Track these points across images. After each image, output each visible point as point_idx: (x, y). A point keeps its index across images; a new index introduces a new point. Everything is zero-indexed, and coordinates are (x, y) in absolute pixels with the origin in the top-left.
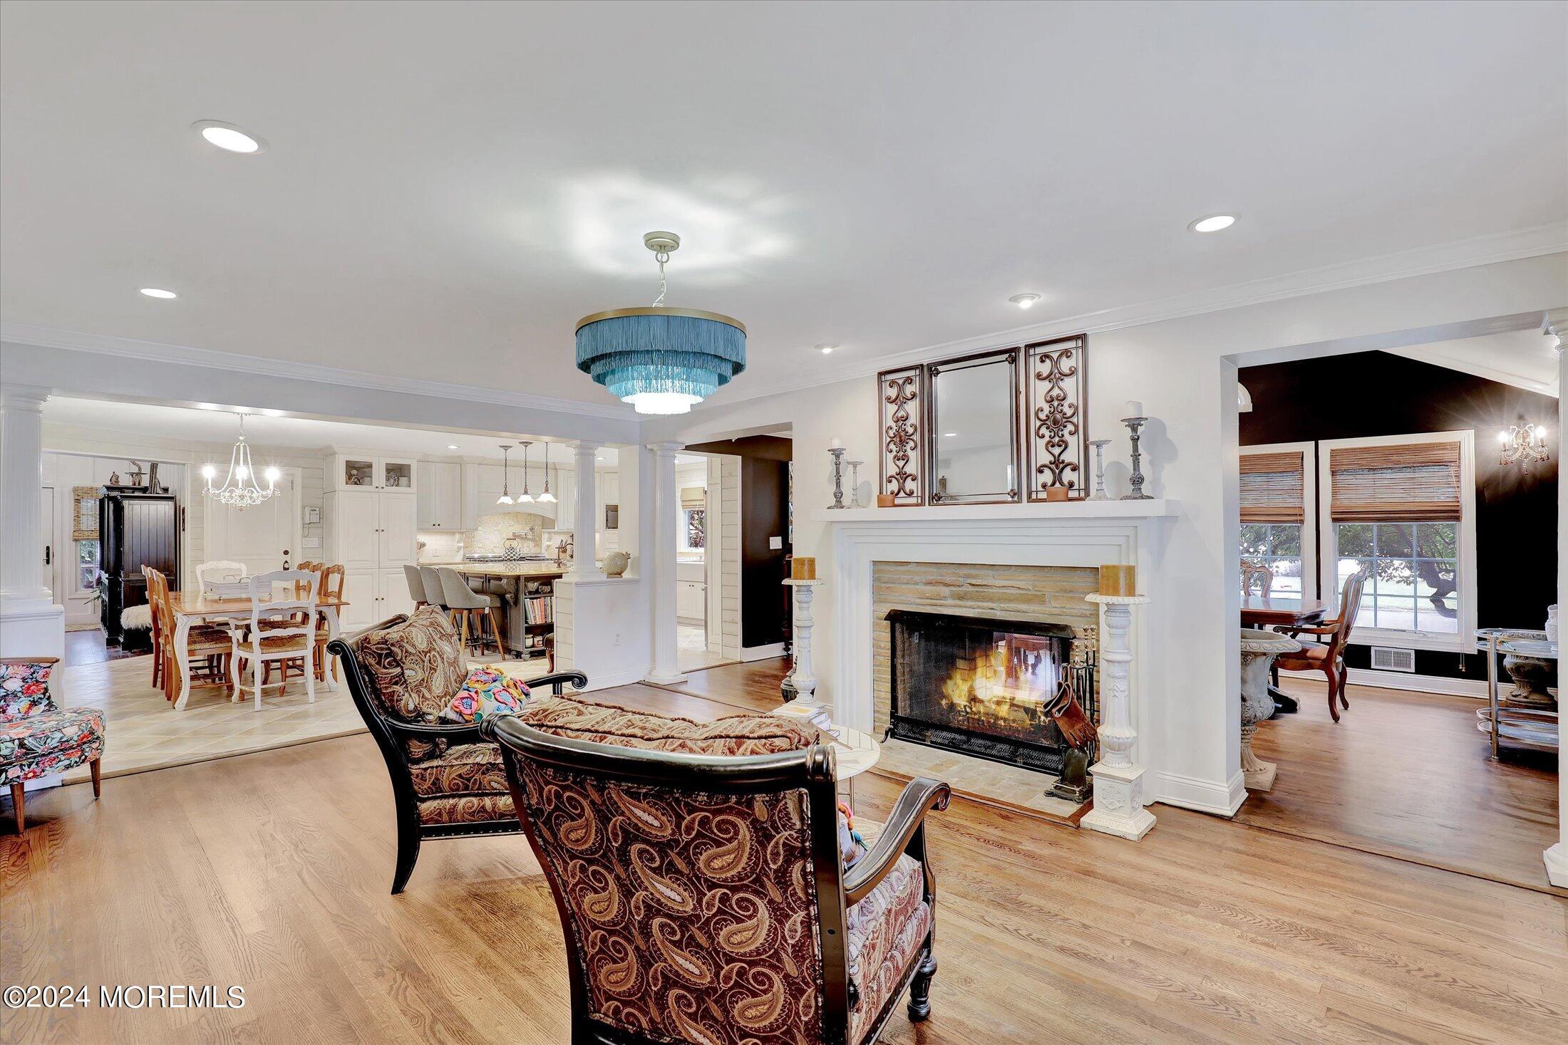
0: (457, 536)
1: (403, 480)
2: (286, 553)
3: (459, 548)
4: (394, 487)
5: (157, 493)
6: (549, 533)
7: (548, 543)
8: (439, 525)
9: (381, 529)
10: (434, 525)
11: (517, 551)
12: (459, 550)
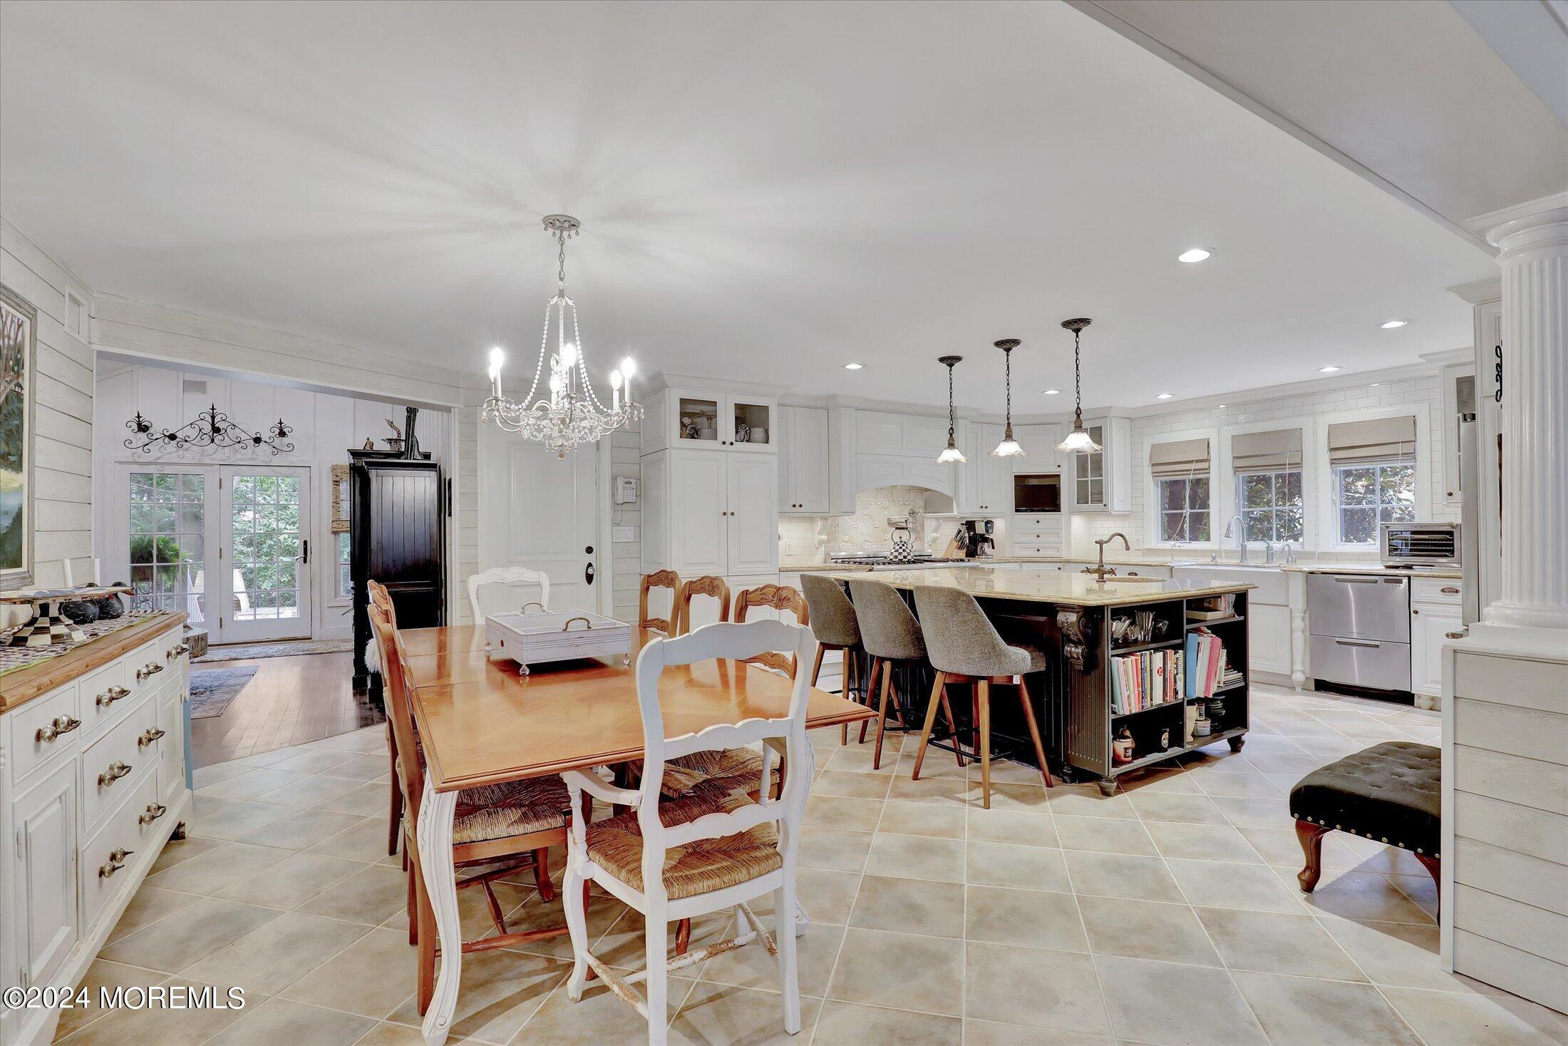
0: (819, 525)
1: (759, 432)
2: (589, 550)
3: (821, 542)
4: (745, 443)
5: (414, 459)
6: (937, 519)
7: (934, 535)
8: (801, 506)
9: (730, 512)
10: (794, 506)
11: (910, 547)
12: (821, 545)
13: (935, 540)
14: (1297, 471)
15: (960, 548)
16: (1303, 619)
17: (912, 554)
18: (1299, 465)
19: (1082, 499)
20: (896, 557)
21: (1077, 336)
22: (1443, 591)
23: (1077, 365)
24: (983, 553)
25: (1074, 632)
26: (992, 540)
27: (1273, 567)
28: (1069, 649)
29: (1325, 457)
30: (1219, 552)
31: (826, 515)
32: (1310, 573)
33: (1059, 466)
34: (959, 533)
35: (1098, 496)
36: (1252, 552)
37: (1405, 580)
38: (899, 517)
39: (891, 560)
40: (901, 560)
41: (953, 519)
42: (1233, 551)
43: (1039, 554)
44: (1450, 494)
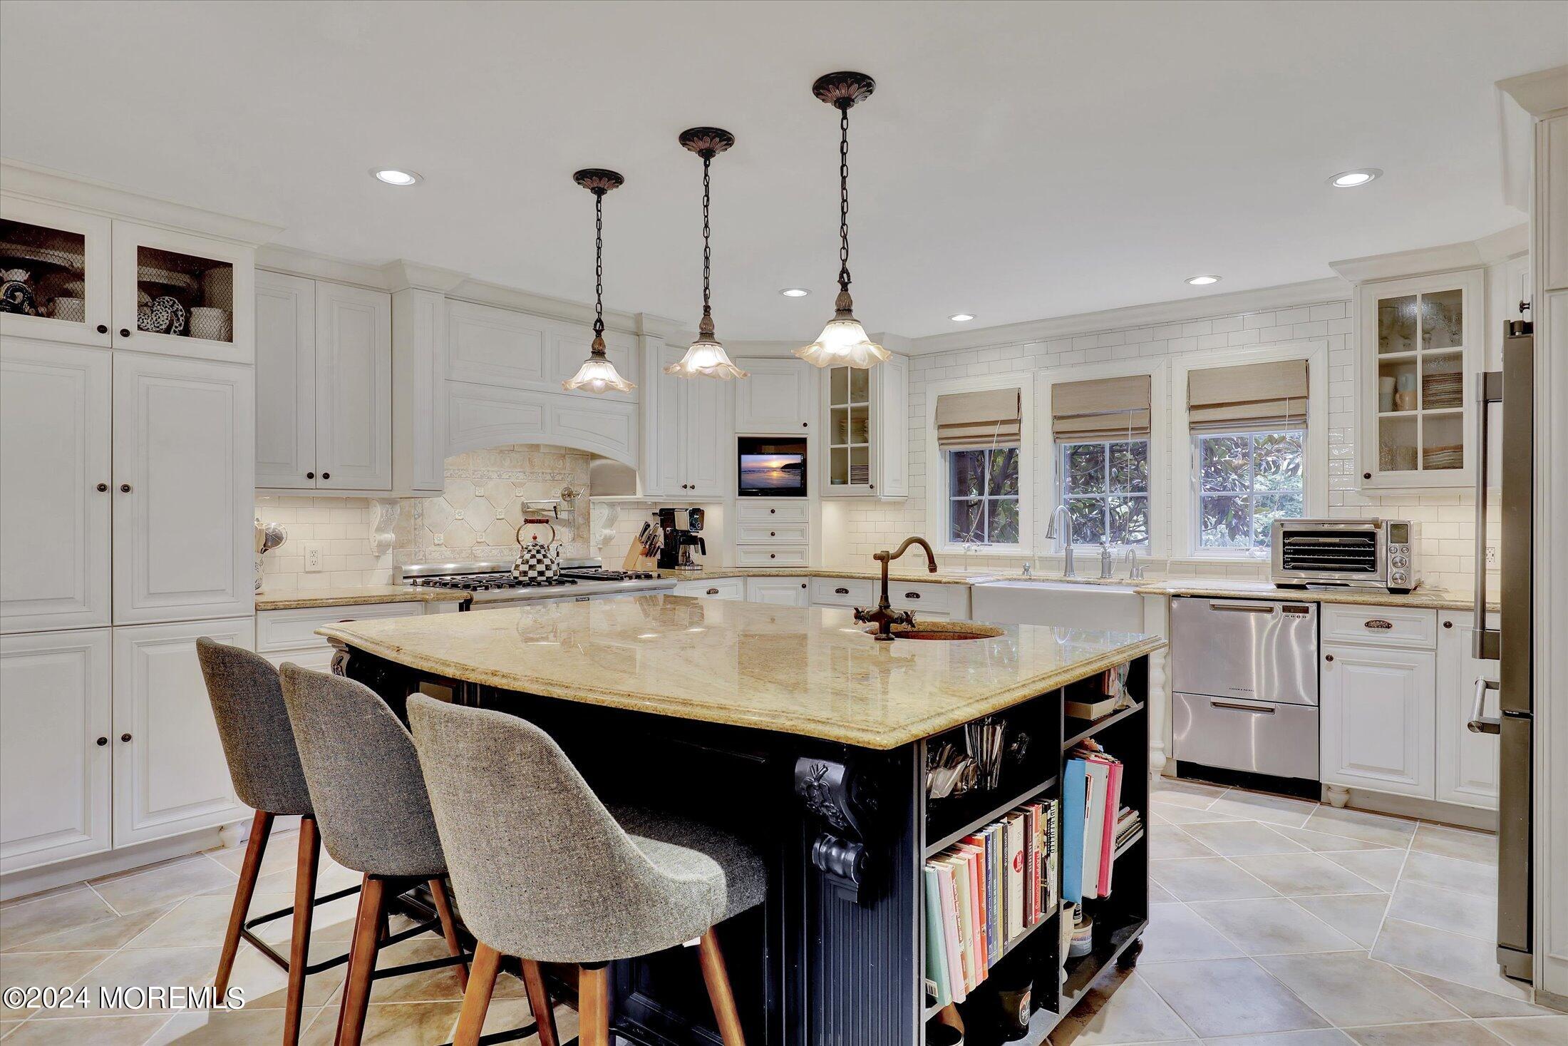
0: (378, 512)
1: (206, 317)
3: (383, 547)
4: (173, 339)
6: (612, 505)
7: (607, 532)
8: (326, 476)
9: (118, 484)
10: (310, 476)
11: (552, 554)
12: (384, 552)
13: (607, 540)
14: (1142, 440)
15: (649, 553)
16: (1163, 668)
17: (554, 567)
18: (1145, 430)
19: (840, 477)
20: (525, 573)
21: (845, 117)
22: (1368, 625)
23: (844, 178)
24: (688, 561)
25: (837, 809)
26: (702, 541)
27: (1111, 584)
28: (824, 849)
29: (1182, 418)
30: (1032, 559)
31: (386, 495)
32: (1174, 596)
33: (805, 425)
34: (646, 529)
35: (861, 472)
36: (1080, 560)
37: (1313, 608)
38: (544, 500)
39: (515, 578)
40: (532, 579)
41: (638, 505)
42: (1050, 559)
43: (774, 562)
44: (1368, 476)
